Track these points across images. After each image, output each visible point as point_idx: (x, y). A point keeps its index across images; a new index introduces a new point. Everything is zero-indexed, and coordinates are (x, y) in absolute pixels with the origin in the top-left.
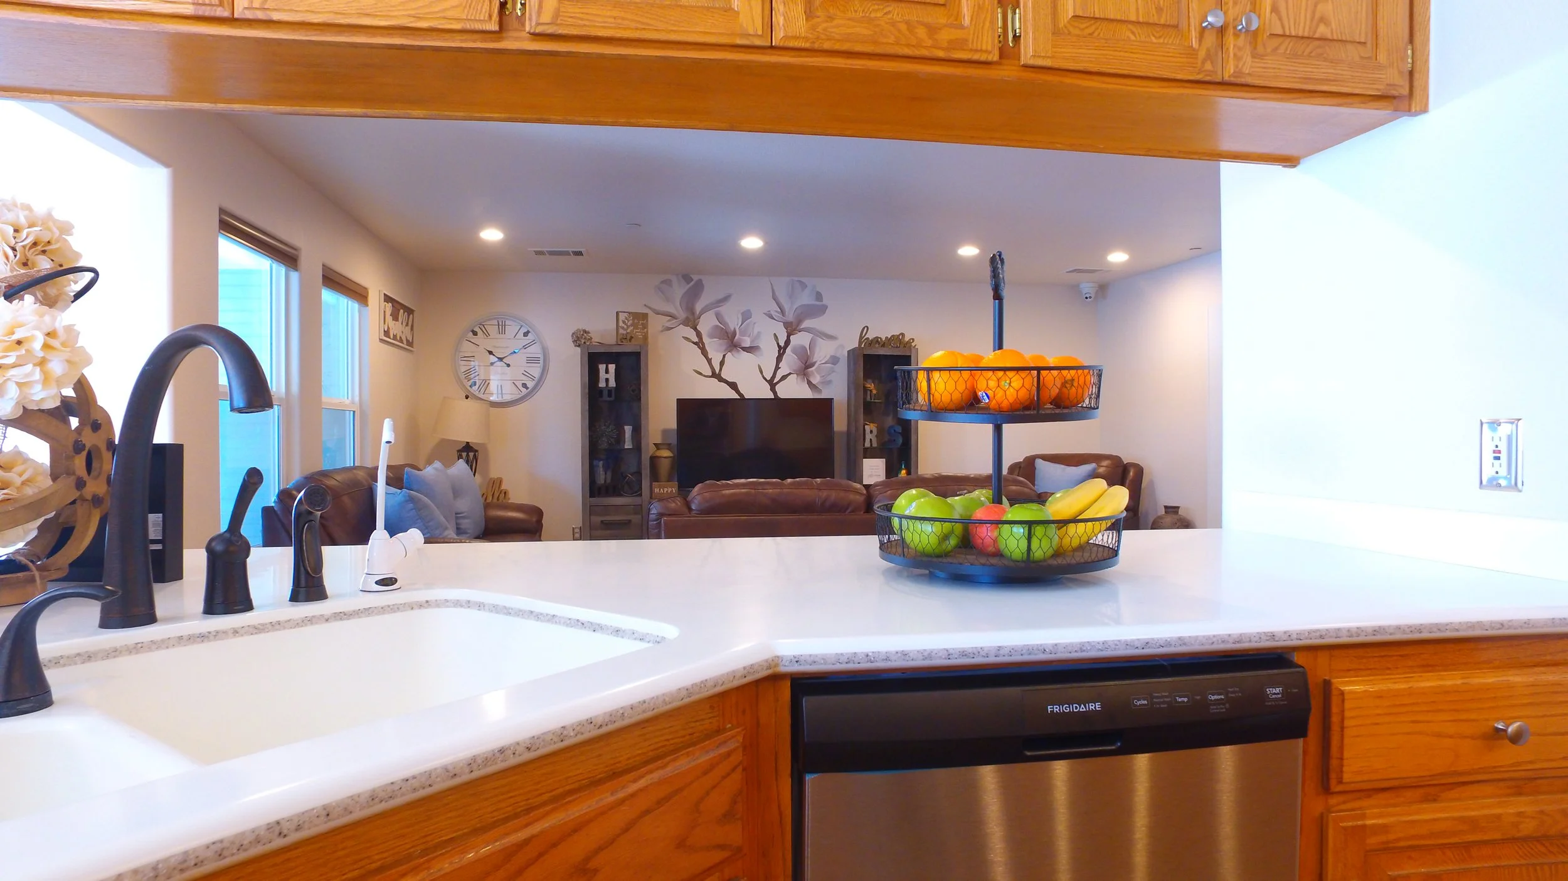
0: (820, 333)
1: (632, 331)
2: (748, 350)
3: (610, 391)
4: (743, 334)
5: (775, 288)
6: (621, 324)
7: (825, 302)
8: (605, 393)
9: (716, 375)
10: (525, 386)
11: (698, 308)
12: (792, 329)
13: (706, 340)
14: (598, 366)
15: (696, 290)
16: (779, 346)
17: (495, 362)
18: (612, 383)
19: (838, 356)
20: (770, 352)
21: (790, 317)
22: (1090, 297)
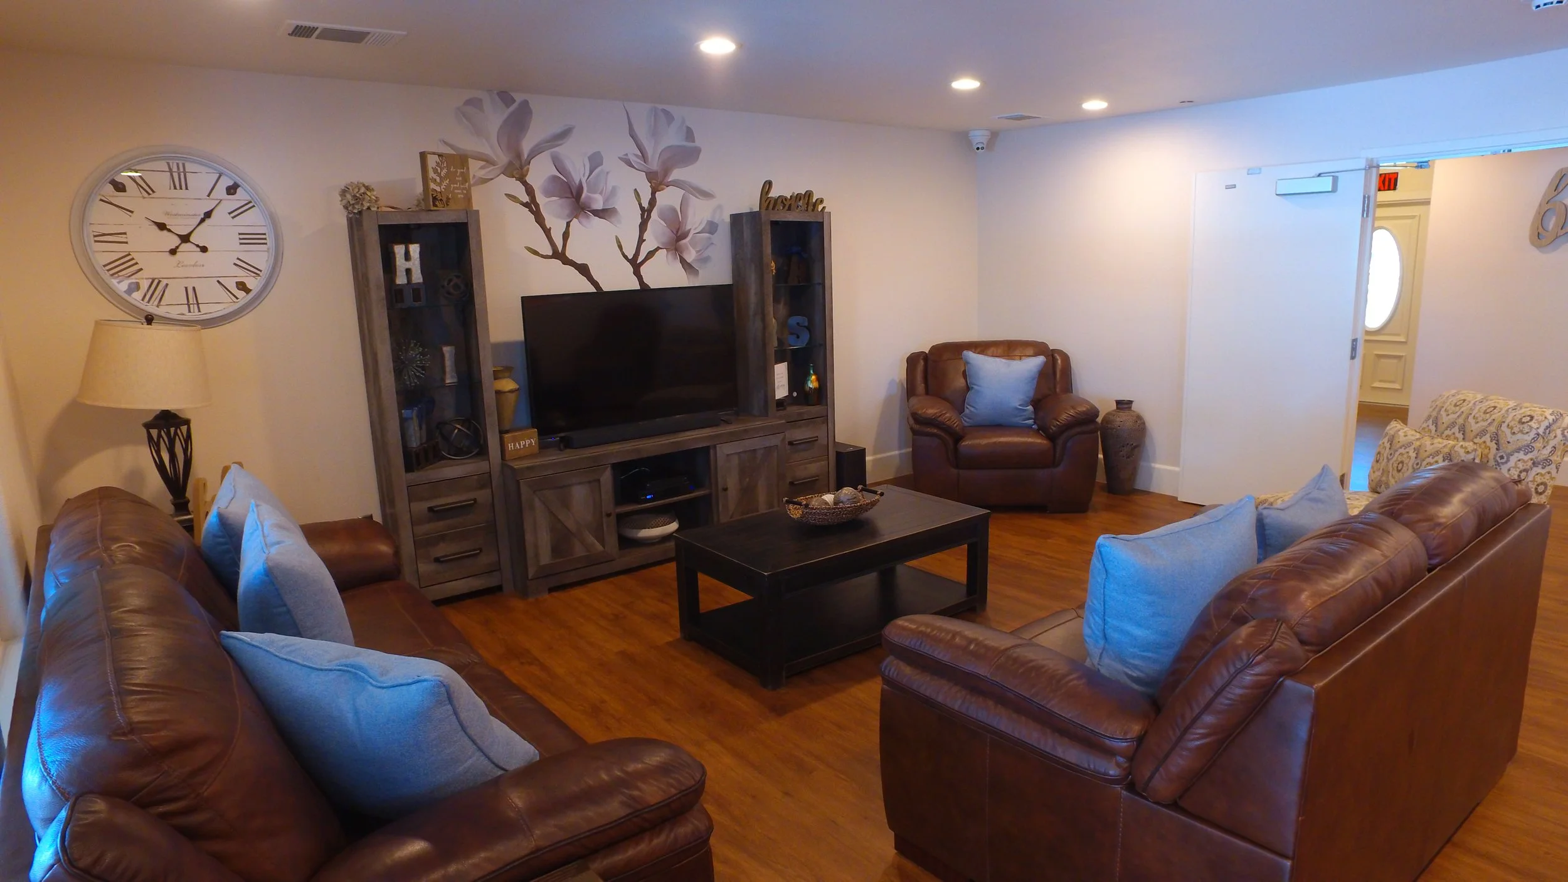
0: (692, 188)
1: (448, 186)
2: (601, 214)
3: (416, 290)
4: (592, 190)
5: (633, 121)
6: (431, 174)
7: (698, 143)
8: (408, 296)
9: (559, 255)
10: (242, 286)
11: (526, 146)
12: (657, 182)
13: (540, 199)
14: (393, 249)
15: (519, 120)
16: (642, 208)
17: (177, 247)
18: (417, 277)
19: (716, 221)
20: (630, 216)
21: (655, 165)
22: (983, 148)
